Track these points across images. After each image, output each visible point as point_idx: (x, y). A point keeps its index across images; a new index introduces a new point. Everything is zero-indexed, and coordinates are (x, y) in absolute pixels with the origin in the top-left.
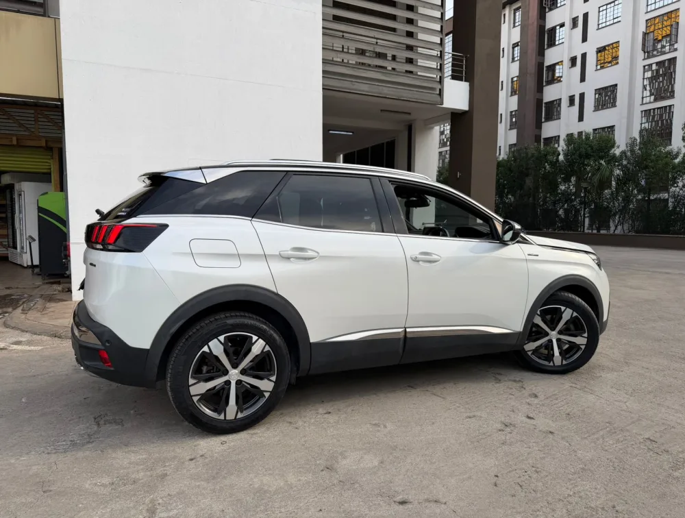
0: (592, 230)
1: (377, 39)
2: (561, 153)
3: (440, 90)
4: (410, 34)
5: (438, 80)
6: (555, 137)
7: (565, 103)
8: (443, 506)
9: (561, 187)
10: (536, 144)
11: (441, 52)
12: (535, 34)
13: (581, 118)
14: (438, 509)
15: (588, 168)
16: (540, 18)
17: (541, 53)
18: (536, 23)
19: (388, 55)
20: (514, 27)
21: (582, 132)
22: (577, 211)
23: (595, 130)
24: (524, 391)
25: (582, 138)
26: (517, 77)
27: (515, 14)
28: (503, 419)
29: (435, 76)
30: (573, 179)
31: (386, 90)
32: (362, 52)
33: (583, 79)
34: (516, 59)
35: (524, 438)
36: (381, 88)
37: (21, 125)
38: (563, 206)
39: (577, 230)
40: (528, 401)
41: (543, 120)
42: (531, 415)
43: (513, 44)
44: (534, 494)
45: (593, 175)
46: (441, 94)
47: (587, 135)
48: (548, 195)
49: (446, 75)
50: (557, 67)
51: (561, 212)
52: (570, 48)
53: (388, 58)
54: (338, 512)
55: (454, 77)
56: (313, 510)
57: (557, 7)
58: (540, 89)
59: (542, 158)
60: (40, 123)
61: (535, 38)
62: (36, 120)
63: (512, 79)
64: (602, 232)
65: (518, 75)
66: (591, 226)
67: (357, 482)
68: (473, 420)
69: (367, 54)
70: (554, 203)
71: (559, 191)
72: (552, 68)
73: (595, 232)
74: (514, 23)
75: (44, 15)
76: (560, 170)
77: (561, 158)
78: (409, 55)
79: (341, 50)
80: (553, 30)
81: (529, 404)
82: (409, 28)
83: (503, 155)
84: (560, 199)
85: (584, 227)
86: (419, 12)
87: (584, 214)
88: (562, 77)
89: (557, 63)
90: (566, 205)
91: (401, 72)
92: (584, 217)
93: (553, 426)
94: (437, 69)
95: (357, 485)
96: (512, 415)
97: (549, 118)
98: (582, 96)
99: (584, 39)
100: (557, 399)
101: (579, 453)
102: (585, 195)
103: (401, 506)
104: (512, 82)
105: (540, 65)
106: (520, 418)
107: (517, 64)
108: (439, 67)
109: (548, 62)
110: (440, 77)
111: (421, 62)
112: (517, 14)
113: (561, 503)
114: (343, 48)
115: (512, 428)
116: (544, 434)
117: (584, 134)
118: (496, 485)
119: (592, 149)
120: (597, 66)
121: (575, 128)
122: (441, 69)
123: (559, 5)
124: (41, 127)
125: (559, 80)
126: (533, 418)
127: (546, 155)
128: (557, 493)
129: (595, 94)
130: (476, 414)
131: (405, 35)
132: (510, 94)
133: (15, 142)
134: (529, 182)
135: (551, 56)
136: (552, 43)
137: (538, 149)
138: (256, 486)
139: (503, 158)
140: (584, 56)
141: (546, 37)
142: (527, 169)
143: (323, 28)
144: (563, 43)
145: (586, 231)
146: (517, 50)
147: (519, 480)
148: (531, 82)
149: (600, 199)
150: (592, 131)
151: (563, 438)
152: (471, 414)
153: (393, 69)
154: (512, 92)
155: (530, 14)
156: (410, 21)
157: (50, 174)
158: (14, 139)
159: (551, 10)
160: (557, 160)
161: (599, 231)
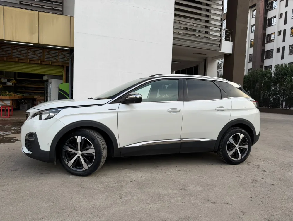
0: (287, 108)
1: (194, 23)
2: (273, 73)
3: (220, 45)
4: (207, 21)
5: (219, 41)
6: (270, 66)
7: (275, 51)
8: (231, 206)
9: (272, 88)
10: (261, 69)
11: (221, 29)
12: (262, 21)
13: (282, 58)
14: (229, 206)
15: (285, 80)
16: (265, 14)
17: (265, 29)
18: (263, 16)
19: (197, 30)
20: (253, 18)
21: (283, 64)
22: (279, 99)
23: (289, 63)
24: (260, 169)
25: (283, 66)
26: (253, 39)
27: (253, 12)
28: (252, 178)
29: (218, 39)
30: (278, 85)
31: (197, 45)
32: (186, 29)
33: (284, 41)
34: (253, 32)
35: (262, 185)
36: (194, 44)
37: (53, 57)
38: (273, 96)
39: (279, 108)
40: (262, 172)
41: (265, 58)
42: (264, 178)
43: (252, 25)
44: (267, 205)
45: (288, 83)
46: (220, 46)
47: (286, 65)
48: (266, 92)
49: (222, 38)
50: (272, 35)
51: (272, 99)
52: (278, 27)
53: (197, 31)
54: (190, 204)
55: (226, 40)
56: (180, 202)
57: (273, 9)
58: (264, 45)
59: (264, 75)
60: (60, 56)
61: (262, 23)
62: (58, 55)
63: (251, 40)
64: (291, 109)
65: (253, 38)
66: (286, 106)
67: (195, 195)
68: (239, 178)
69: (188, 30)
70: (269, 95)
71: (271, 90)
72: (270, 36)
73: (288, 108)
74: (253, 16)
75: (62, 15)
76: (272, 80)
77: (273, 75)
78: (207, 30)
79: (178, 28)
80: (271, 19)
81: (262, 174)
82: (207, 19)
83: (246, 73)
84: (271, 94)
85: (283, 106)
86: (211, 12)
87: (283, 101)
88: (274, 40)
89: (272, 34)
90: (274, 96)
91: (203, 37)
92: (283, 102)
93: (274, 183)
94: (219, 36)
95: (195, 196)
96: (256, 177)
97: (268, 57)
98: (283, 48)
99: (285, 23)
100: (275, 173)
101: (286, 193)
102: (284, 92)
103: (214, 204)
104: (251, 41)
105: (264, 34)
106: (259, 179)
107: (253, 34)
108: (220, 35)
109: (267, 33)
110: (220, 39)
111: (211, 33)
112: (254, 12)
113: (279, 209)
114: (179, 27)
115: (256, 182)
116: (270, 185)
117: (284, 65)
118: (251, 201)
119: (288, 72)
120: (291, 35)
121: (280, 62)
122: (221, 36)
123: (274, 8)
124: (60, 58)
125: (273, 41)
126: (264, 179)
127: (266, 74)
128: (277, 206)
129: (290, 47)
130: (240, 176)
131: (205, 22)
132: (249, 47)
133: (50, 64)
134: (257, 85)
135: (269, 30)
136: (270, 25)
137: (262, 71)
138: (157, 192)
139: (246, 75)
140: (285, 31)
141: (268, 22)
142: (257, 80)
143: (174, 20)
144: (275, 25)
145: (284, 108)
146: (253, 28)
147: (261, 200)
148: (260, 42)
149: (291, 94)
150: (288, 64)
151: (278, 187)
152: (239, 176)
153: (199, 36)
154: (250, 46)
155: (260, 12)
156: (207, 16)
157: (62, 76)
158: (50, 62)
159: (270, 10)
160: (271, 76)
161: (290, 108)
